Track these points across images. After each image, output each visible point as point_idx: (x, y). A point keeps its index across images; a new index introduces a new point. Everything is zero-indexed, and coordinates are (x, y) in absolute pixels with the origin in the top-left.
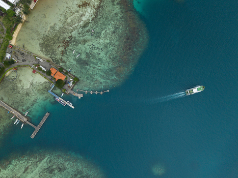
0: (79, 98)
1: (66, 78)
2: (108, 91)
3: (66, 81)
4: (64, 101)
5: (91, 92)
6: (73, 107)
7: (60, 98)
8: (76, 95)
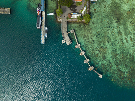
0: (63, 42)
1: (79, 3)
2: (100, 76)
3: (76, 6)
4: (44, 23)
5: (82, 53)
6: (43, 42)
7: (44, 14)
8: (65, 34)
